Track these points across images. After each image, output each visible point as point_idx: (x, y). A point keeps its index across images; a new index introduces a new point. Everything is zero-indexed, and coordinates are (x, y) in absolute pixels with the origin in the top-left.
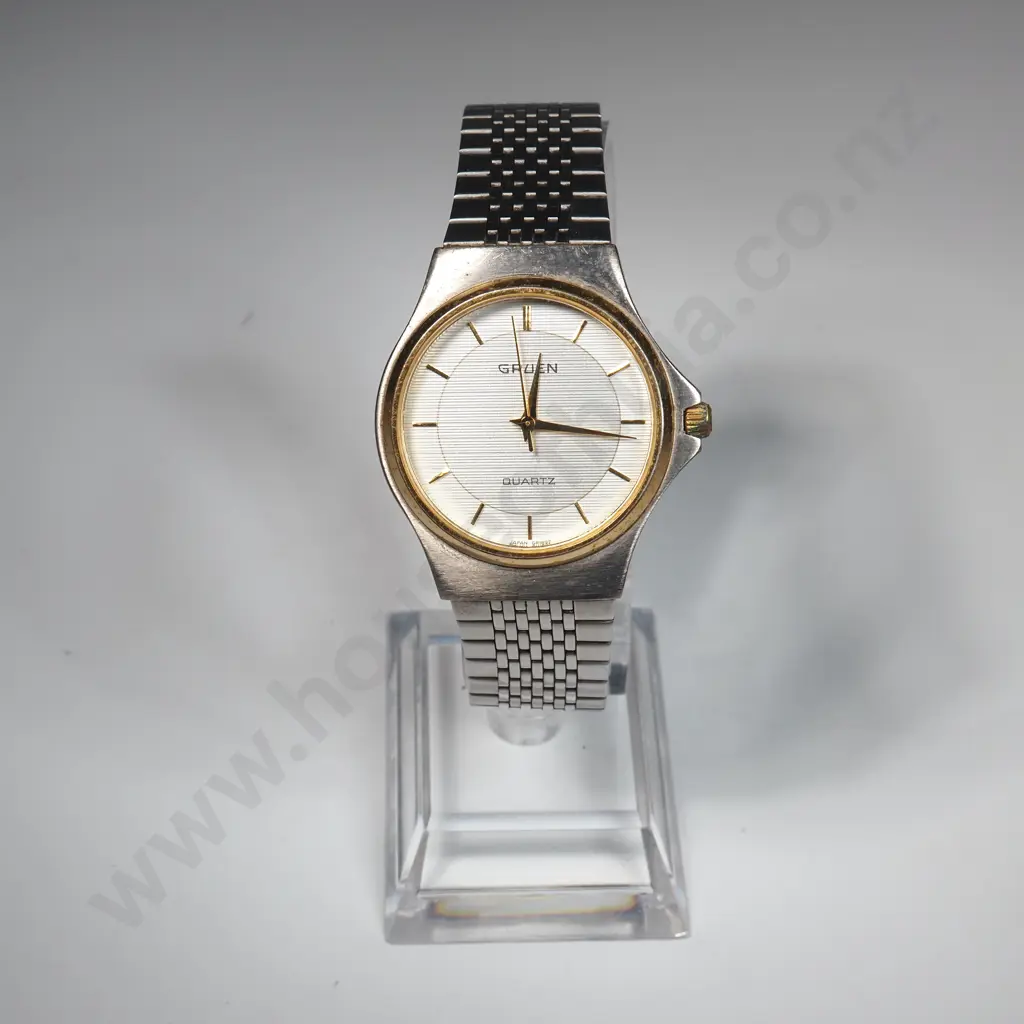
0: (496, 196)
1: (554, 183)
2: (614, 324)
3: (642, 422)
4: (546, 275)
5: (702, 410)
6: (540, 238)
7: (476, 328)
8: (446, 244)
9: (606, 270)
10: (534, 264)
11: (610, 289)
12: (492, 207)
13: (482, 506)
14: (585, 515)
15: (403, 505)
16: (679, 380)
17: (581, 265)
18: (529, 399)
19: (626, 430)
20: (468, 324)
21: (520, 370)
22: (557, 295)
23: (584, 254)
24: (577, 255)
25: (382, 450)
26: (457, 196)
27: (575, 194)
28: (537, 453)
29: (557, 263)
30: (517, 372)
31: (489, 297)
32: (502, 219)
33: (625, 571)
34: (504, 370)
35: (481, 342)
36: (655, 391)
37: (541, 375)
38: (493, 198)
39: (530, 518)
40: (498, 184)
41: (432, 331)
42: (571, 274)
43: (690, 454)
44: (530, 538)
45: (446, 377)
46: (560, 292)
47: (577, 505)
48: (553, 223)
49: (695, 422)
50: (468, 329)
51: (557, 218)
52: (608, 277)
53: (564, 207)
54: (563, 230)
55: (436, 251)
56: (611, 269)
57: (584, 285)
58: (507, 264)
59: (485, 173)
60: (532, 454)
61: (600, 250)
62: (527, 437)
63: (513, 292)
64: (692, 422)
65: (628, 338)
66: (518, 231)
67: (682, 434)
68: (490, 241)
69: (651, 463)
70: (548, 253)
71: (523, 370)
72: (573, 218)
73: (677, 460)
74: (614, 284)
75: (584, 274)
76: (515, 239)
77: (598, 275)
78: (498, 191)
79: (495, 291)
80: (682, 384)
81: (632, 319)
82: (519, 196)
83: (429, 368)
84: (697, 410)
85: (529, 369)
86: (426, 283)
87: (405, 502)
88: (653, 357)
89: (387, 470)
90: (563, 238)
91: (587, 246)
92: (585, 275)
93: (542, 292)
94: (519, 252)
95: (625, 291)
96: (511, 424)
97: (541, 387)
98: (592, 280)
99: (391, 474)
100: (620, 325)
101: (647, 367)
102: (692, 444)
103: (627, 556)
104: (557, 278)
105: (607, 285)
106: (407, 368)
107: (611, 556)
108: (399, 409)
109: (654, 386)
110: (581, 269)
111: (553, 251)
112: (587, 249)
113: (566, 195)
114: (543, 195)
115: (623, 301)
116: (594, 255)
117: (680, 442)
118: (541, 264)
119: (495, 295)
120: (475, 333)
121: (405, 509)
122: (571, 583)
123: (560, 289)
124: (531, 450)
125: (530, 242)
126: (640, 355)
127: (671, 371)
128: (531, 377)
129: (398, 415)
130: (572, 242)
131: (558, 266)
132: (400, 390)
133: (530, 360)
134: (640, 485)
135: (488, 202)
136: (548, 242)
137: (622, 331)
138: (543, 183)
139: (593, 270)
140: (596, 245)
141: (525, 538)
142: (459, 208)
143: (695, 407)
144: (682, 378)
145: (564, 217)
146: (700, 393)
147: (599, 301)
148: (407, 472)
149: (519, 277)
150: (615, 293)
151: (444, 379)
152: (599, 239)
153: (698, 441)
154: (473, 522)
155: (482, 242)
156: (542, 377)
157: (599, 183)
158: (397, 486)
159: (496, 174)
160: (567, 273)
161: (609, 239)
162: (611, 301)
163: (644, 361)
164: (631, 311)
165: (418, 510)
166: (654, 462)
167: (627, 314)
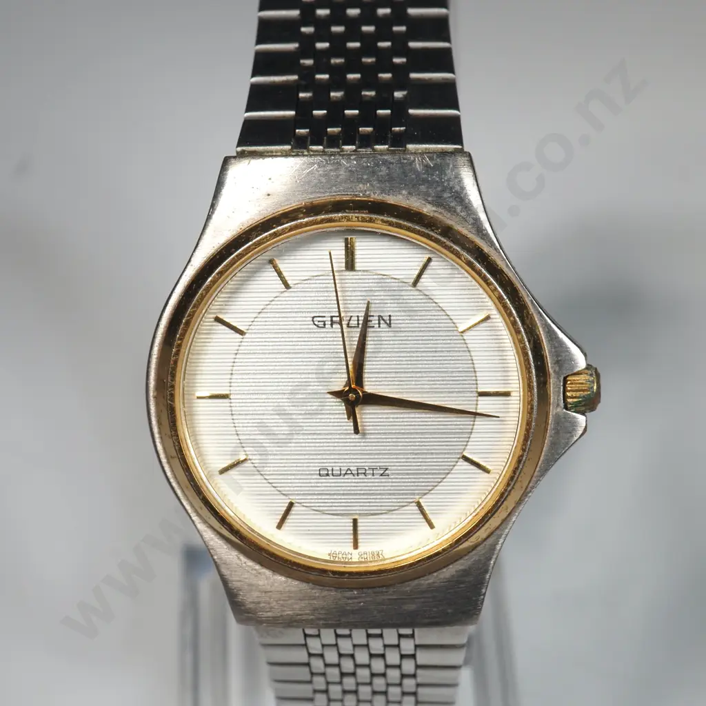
0: (307, 79)
1: (384, 61)
2: (469, 264)
3: (507, 394)
4: (376, 196)
5: (587, 377)
6: (366, 141)
7: (281, 266)
8: (239, 149)
9: (457, 188)
10: (360, 180)
11: (462, 214)
12: (302, 95)
13: (291, 505)
14: (430, 516)
15: (185, 503)
16: (557, 337)
17: (425, 181)
18: (354, 363)
19: (485, 405)
20: (271, 262)
21: (340, 323)
22: (391, 224)
23: (427, 166)
24: (418, 167)
25: (156, 430)
26: (255, 80)
27: (413, 75)
28: (364, 434)
29: (390, 178)
30: (337, 326)
31: (296, 227)
32: (315, 112)
33: (484, 591)
34: (319, 323)
35: (287, 286)
36: (525, 354)
37: (370, 330)
38: (303, 83)
39: (355, 521)
40: (309, 62)
41: (221, 273)
42: (410, 193)
43: (572, 436)
44: (356, 546)
45: (241, 333)
46: (394, 220)
47: (419, 505)
48: (385, 117)
49: (578, 394)
50: (270, 268)
51: (389, 111)
52: (460, 197)
53: (398, 94)
54: (397, 129)
55: (226, 161)
56: (463, 188)
57: (428, 209)
58: (323, 180)
59: (292, 46)
60: (357, 436)
61: (449, 160)
62: (352, 414)
63: (330, 220)
64: (574, 394)
65: (489, 284)
66: (337, 130)
67: (561, 410)
68: (300, 145)
69: (519, 452)
70: (377, 165)
71: (344, 323)
72: (411, 111)
73: (554, 444)
74: (467, 207)
75: (427, 194)
76: (333, 142)
77: (446, 195)
78: (310, 71)
79: (306, 220)
80: (561, 343)
81: (494, 256)
82: (338, 80)
83: (218, 320)
84: (582, 378)
85: (354, 322)
86: (213, 206)
87: (188, 499)
88: (521, 308)
89: (162, 456)
90: (399, 142)
91: (430, 153)
92: (429, 195)
93: (371, 221)
94: (339, 164)
95: (483, 217)
96: (330, 396)
97: (370, 347)
98: (438, 202)
99: (169, 462)
100: (478, 266)
101: (514, 323)
102: (574, 424)
103: (486, 571)
104: (391, 199)
105: (459, 209)
106: (188, 323)
107: (465, 573)
108: (177, 379)
109: (524, 349)
110: (423, 188)
111: (385, 162)
112: (431, 159)
113: (401, 79)
114: (369, 80)
115: (480, 231)
116: (440, 169)
117: (558, 419)
118: (368, 181)
119: (307, 224)
120: (280, 274)
121: (188, 507)
122: (412, 607)
123: (395, 217)
124: (356, 431)
125: (354, 147)
126: (505, 307)
127: (547, 326)
128: (356, 334)
129: (176, 387)
130: (410, 147)
131: (391, 183)
132: (178, 353)
133: (355, 310)
134: (505, 481)
135: (296, 87)
136: (378, 147)
137: (479, 273)
138: (369, 60)
139: (439, 189)
140: (443, 154)
141: (349, 548)
142: (258, 97)
143: (578, 373)
144: (561, 335)
145: (399, 109)
146: (585, 355)
147: (447, 231)
148: (189, 461)
149: (338, 198)
150: (471, 221)
151: (238, 336)
152: (446, 142)
153: (581, 419)
154: (279, 526)
155: (288, 147)
156: (371, 335)
157: (444, 60)
158: (175, 477)
159: (307, 47)
160: (404, 192)
161: (461, 143)
162: (465, 232)
163: (510, 314)
164: (492, 244)
165: (206, 512)
166: (524, 450)
167: (486, 249)
